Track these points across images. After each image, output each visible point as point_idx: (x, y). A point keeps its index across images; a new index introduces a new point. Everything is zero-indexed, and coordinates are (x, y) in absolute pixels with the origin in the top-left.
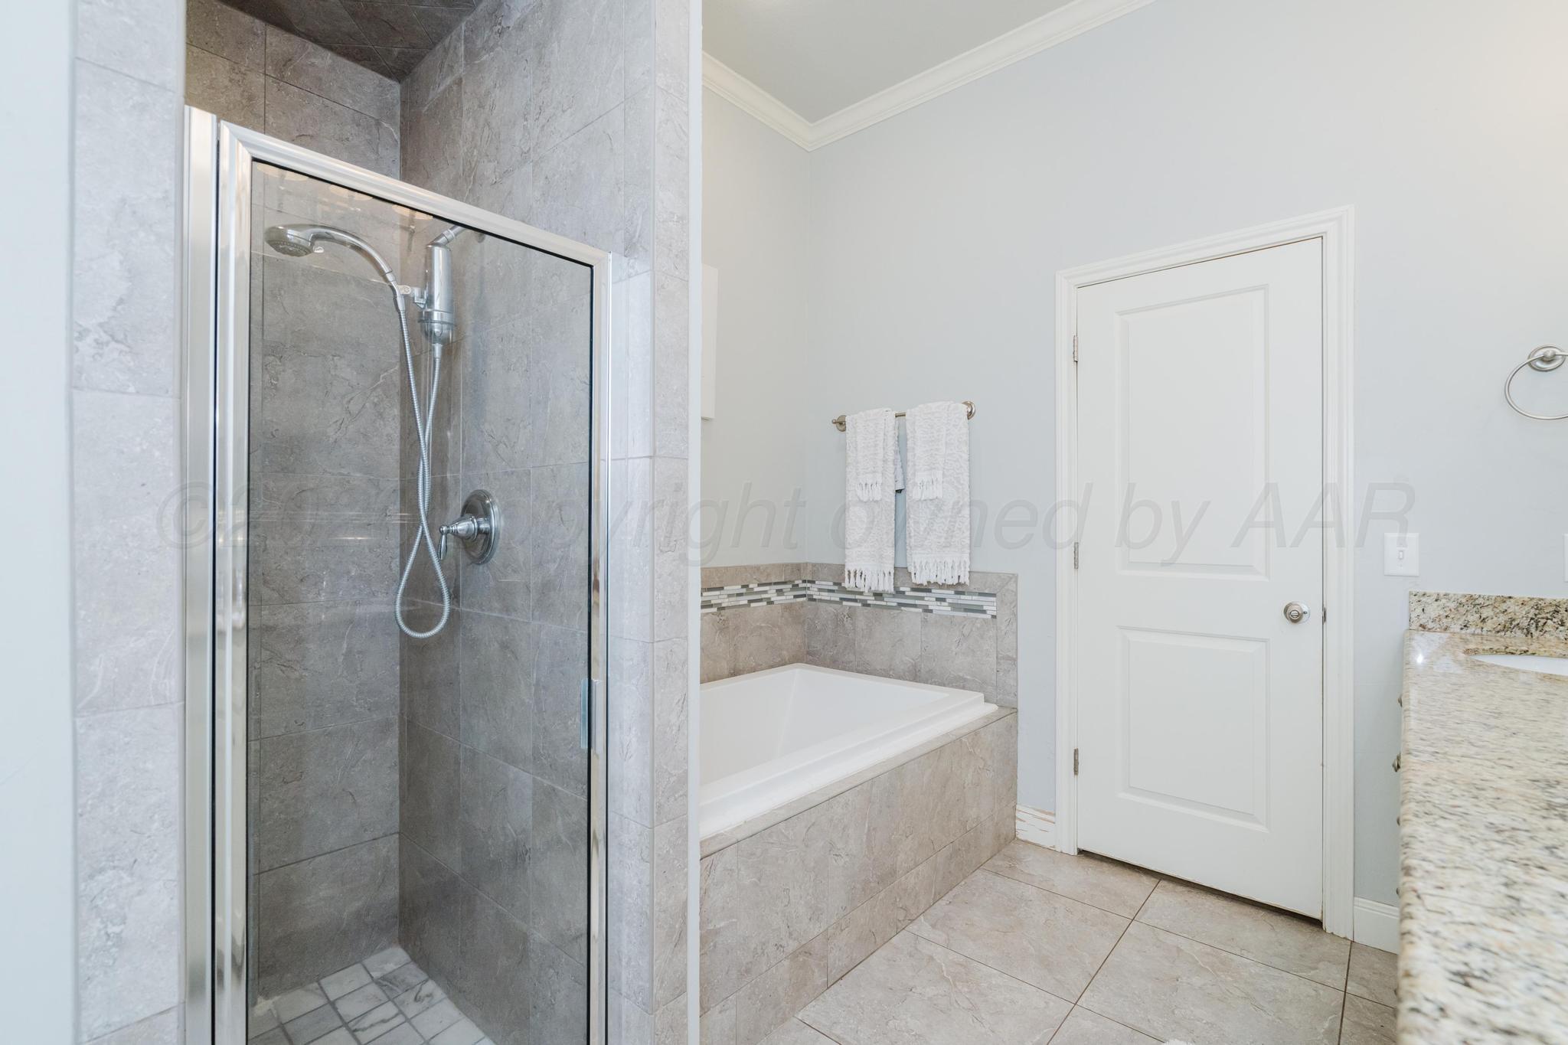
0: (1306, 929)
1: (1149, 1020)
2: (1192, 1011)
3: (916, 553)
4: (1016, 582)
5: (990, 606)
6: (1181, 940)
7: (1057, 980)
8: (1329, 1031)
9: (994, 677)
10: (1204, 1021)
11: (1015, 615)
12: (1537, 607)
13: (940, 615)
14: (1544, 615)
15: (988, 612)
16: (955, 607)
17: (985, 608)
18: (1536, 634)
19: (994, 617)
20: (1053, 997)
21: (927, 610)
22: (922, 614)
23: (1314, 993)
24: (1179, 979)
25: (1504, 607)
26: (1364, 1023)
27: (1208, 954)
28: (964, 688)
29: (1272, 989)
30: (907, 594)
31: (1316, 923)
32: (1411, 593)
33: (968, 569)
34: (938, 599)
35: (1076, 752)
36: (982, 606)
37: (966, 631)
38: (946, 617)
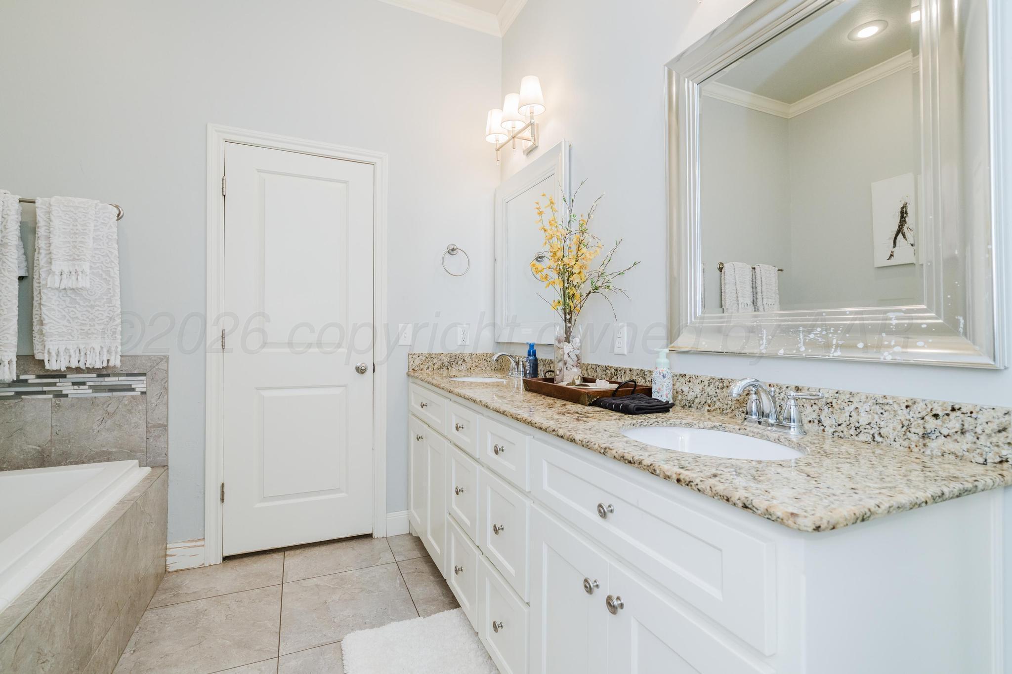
0: (366, 541)
1: (325, 635)
2: (342, 615)
3: (51, 341)
4: (167, 362)
5: (140, 384)
6: (315, 580)
7: (257, 650)
8: (401, 584)
9: (144, 444)
10: (351, 616)
11: (167, 389)
12: (450, 357)
13: (78, 398)
14: (452, 360)
15: (137, 390)
16: (96, 389)
17: (133, 386)
18: (450, 368)
19: (143, 393)
20: (261, 663)
21: (59, 395)
22: (54, 400)
23: (386, 570)
24: (327, 602)
25: (440, 358)
26: (410, 571)
27: (333, 579)
28: (108, 460)
29: (369, 579)
30: (30, 381)
31: (369, 536)
32: (409, 354)
33: (120, 354)
34: (74, 384)
35: (223, 485)
36: (131, 385)
37: (111, 409)
38: (86, 399)
